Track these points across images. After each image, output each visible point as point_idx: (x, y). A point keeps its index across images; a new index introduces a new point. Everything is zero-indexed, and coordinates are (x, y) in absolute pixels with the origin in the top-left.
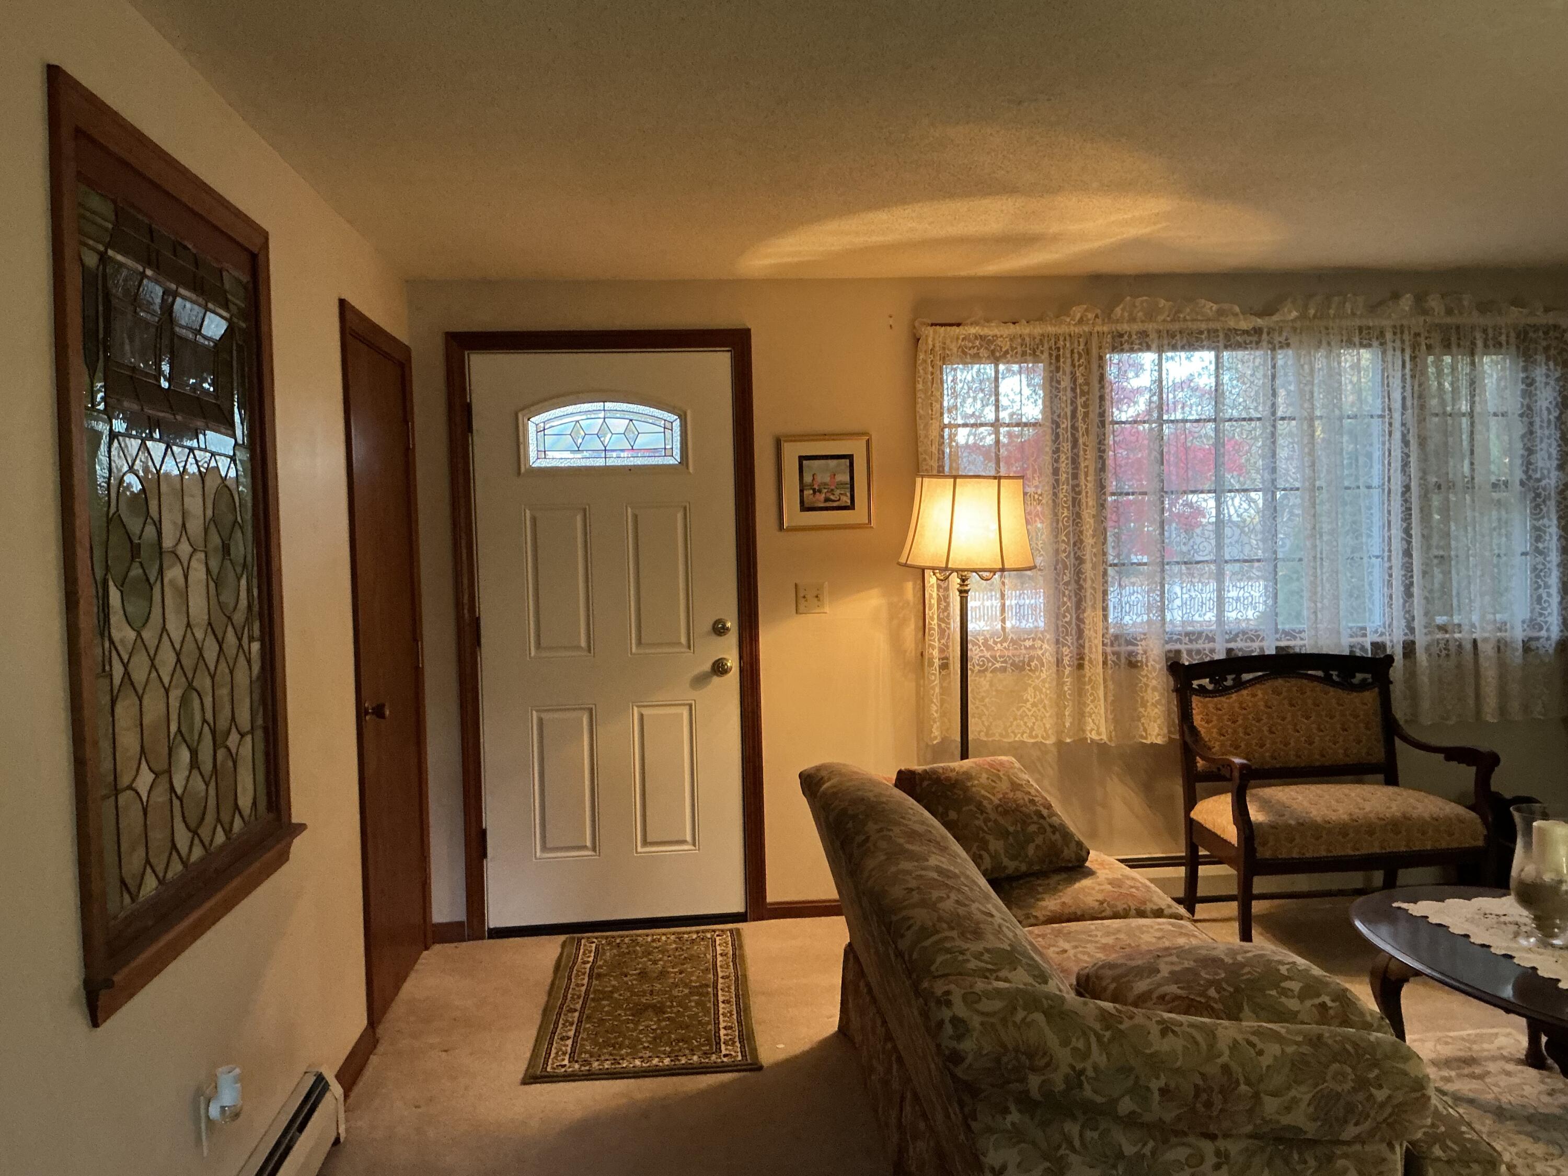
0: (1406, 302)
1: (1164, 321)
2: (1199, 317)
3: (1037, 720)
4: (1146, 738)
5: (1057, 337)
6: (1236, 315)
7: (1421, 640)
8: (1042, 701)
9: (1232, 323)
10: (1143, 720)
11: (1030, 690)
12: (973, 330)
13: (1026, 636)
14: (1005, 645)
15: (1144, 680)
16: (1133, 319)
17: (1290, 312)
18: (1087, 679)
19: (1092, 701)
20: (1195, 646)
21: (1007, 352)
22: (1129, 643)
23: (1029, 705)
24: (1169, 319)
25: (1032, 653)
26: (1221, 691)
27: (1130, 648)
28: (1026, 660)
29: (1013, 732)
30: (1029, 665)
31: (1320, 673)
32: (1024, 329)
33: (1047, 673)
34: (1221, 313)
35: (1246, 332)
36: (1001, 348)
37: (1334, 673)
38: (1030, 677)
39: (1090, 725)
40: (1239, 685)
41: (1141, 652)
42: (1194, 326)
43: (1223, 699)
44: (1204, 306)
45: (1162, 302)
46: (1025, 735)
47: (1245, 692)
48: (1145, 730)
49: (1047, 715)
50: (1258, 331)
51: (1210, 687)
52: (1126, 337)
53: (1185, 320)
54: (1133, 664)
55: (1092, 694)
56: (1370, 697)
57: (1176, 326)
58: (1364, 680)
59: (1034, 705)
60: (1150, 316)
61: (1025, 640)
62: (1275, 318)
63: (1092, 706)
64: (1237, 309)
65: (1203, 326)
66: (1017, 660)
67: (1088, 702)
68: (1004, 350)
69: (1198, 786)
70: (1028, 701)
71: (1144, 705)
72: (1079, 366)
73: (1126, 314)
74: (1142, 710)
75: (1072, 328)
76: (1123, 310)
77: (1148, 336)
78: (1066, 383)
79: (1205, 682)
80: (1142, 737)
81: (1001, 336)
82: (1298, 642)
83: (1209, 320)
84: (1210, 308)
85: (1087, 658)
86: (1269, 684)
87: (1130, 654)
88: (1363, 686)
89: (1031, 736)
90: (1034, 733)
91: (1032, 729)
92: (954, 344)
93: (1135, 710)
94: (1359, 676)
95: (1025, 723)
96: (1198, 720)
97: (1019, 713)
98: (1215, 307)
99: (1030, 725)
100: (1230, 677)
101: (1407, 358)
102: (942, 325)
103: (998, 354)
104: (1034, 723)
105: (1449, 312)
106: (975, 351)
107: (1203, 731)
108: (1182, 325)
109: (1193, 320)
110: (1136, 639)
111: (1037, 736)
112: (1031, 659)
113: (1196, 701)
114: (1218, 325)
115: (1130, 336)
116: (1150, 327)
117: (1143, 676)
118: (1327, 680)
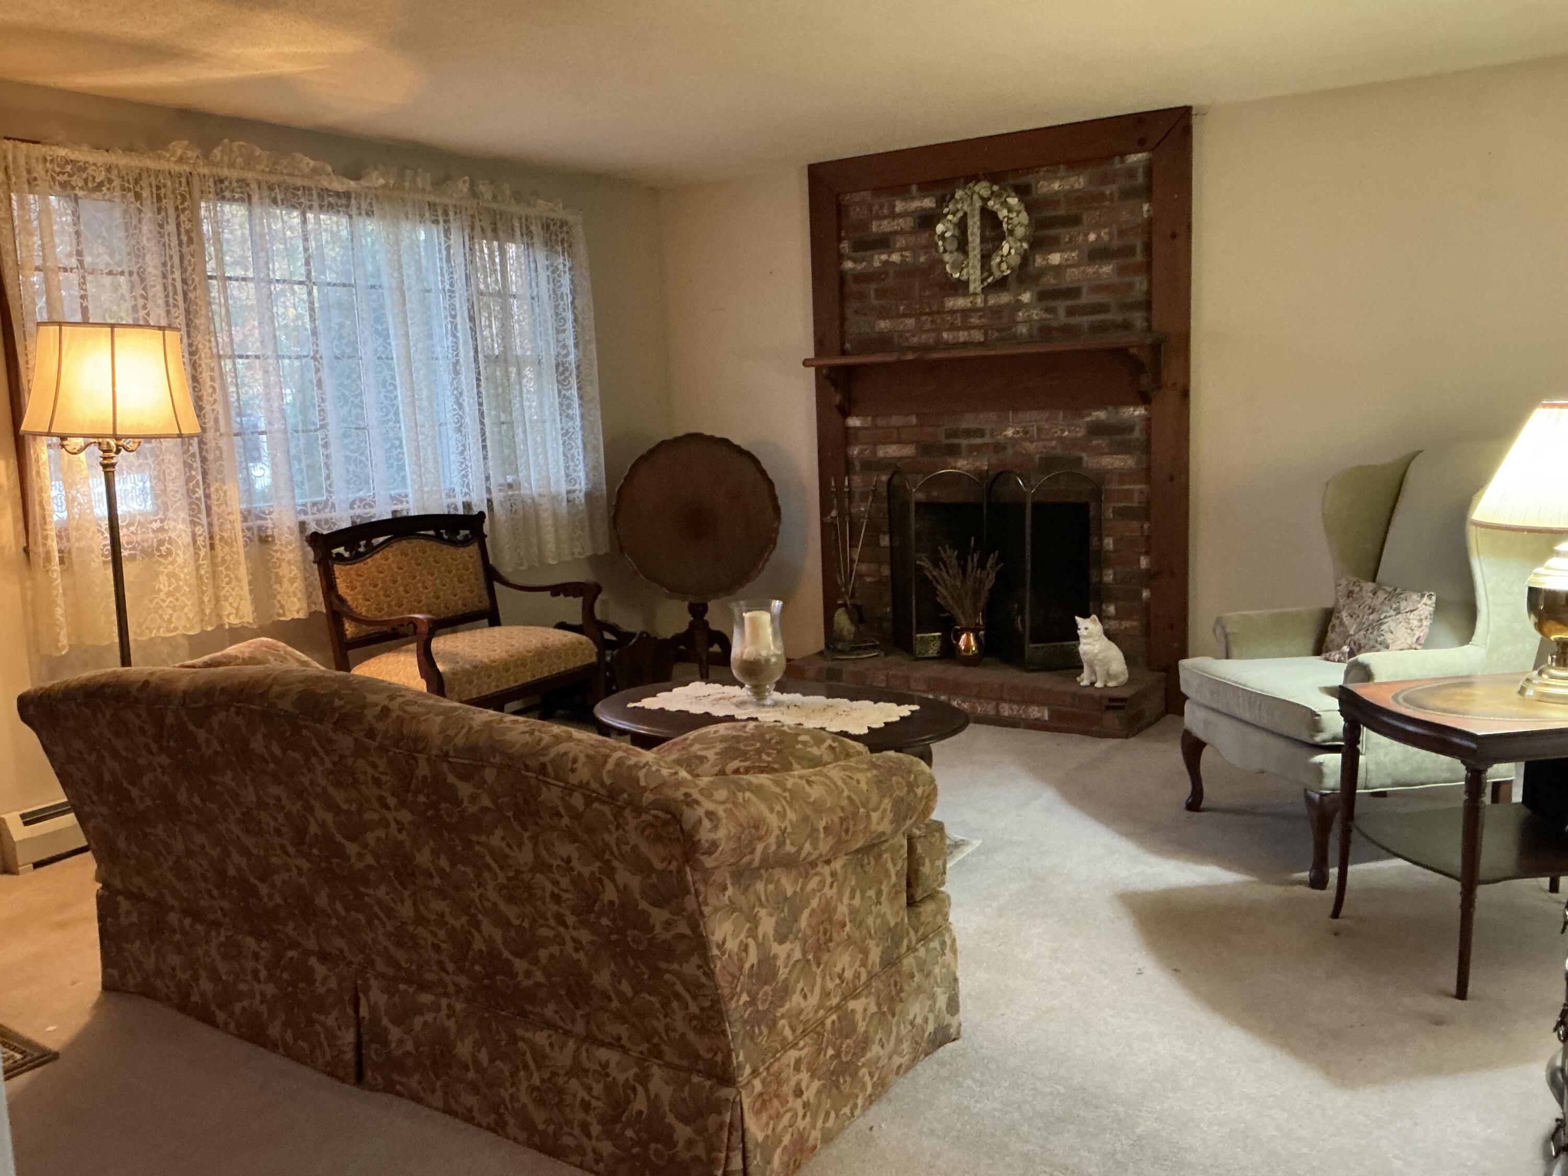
0: (463, 186)
1: (263, 171)
2: (296, 172)
3: (174, 611)
4: (284, 615)
5: (157, 173)
6: (329, 175)
7: (497, 497)
8: (178, 589)
9: (325, 184)
10: (279, 597)
11: (163, 579)
12: (62, 152)
13: (152, 518)
14: (132, 529)
15: (278, 555)
16: (232, 165)
17: (377, 178)
18: (219, 560)
19: (228, 583)
20: (322, 516)
21: (101, 184)
22: (259, 518)
23: (162, 595)
24: (267, 170)
25: (161, 536)
26: (357, 557)
27: (260, 522)
28: (155, 545)
29: (148, 628)
30: (159, 551)
31: (431, 533)
32: (122, 160)
33: (183, 556)
34: (314, 171)
35: (338, 194)
36: (94, 178)
37: (443, 531)
38: (161, 564)
39: (227, 609)
40: (372, 550)
41: (270, 525)
42: (290, 181)
43: (361, 565)
44: (301, 161)
45: (258, 152)
46: (161, 630)
47: (377, 556)
48: (282, 607)
49: (189, 603)
50: (347, 195)
51: (347, 554)
52: (226, 183)
53: (282, 173)
54: (265, 540)
55: (227, 575)
56: (474, 549)
57: (274, 179)
58: (466, 536)
59: (169, 594)
60: (250, 162)
61: (151, 522)
62: (363, 183)
63: (227, 588)
64: (329, 169)
65: (299, 182)
66: (146, 545)
67: (223, 584)
68: (98, 180)
69: (351, 653)
70: (160, 590)
71: (279, 581)
72: (184, 210)
73: (226, 158)
74: (277, 587)
75: (172, 165)
76: (222, 152)
77: (248, 185)
78: (171, 227)
79: (341, 550)
80: (279, 615)
81: (94, 164)
82: (405, 506)
83: (303, 176)
84: (308, 163)
85: (218, 537)
86: (396, 546)
87: (260, 528)
88: (466, 542)
89: (169, 631)
90: (172, 626)
91: (170, 621)
92: (41, 166)
93: (271, 587)
94: (464, 533)
95: (161, 616)
96: (342, 587)
97: (152, 606)
98: (312, 163)
99: (166, 617)
100: (363, 543)
101: (467, 238)
102: (23, 141)
103: (90, 185)
104: (171, 615)
105: (495, 197)
106: (65, 177)
107: (349, 598)
108: (281, 178)
109: (290, 175)
110: (264, 513)
111: (176, 629)
112: (161, 543)
113: (338, 569)
114: (311, 184)
115: (230, 183)
116: (249, 175)
117: (276, 551)
118: (438, 538)
